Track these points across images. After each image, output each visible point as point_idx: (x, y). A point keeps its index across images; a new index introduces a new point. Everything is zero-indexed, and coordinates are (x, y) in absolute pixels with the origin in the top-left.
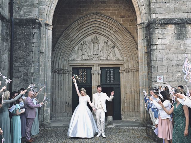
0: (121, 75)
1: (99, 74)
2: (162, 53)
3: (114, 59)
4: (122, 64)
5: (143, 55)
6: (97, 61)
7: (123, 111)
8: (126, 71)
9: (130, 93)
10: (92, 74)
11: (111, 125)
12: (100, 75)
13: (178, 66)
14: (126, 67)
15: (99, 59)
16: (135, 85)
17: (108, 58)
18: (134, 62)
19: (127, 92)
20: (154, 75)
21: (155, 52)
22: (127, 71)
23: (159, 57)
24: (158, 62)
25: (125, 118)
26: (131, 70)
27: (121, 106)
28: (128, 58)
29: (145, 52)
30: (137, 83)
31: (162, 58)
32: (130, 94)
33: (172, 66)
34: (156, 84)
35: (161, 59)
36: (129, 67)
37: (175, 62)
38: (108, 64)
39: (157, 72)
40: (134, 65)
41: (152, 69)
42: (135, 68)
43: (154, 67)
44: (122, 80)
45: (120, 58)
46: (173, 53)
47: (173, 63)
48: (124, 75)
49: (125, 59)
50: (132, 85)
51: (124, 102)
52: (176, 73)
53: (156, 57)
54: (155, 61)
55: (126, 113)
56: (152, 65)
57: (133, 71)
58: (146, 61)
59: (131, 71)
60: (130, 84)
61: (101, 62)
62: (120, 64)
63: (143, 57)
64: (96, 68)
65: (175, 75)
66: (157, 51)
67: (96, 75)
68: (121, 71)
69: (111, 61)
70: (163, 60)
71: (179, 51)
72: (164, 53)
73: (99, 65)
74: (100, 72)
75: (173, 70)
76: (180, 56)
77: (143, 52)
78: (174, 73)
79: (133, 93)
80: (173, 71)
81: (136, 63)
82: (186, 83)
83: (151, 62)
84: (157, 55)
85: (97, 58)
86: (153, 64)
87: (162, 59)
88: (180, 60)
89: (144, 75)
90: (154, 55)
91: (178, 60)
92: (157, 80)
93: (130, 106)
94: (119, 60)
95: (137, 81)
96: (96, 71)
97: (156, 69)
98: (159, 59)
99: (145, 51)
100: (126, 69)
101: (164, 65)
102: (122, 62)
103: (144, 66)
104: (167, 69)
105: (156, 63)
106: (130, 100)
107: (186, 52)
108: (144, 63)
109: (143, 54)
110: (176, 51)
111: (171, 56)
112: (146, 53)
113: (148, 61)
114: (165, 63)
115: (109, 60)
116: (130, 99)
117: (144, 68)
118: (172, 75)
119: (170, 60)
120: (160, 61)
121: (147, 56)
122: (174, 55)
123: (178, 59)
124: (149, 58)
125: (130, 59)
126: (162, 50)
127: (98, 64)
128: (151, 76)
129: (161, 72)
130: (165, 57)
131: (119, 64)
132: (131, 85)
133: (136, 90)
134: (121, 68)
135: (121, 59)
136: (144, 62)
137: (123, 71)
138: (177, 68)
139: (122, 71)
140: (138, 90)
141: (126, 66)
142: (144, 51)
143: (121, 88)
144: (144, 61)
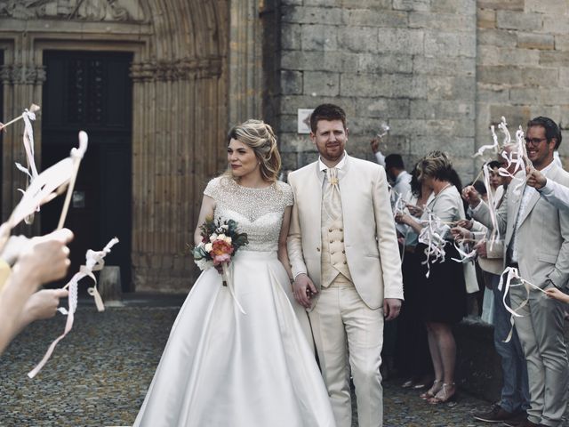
0: (138, 91)
1: (35, 85)
2: (321, 21)
3: (109, 17)
4: (142, 39)
5: (250, 23)
6: (29, 23)
7: (141, 254)
8: (159, 73)
9: (175, 172)
10: (6, 82)
11: (114, 299)
12: (40, 88)
13: (380, 74)
14: (160, 56)
15: (40, 13)
16: (199, 138)
17: (82, 12)
18: (200, 35)
19: (161, 167)
20: (287, 106)
21: (297, 16)
22: (167, 72)
23: (312, 36)
24: (306, 56)
25: (148, 283)
26: (184, 69)
27: (134, 232)
28: (172, 16)
29: (258, 10)
30: (207, 128)
31: (320, 41)
32: (175, 179)
33: (358, 74)
34: (293, 143)
35: (318, 43)
36: (177, 57)
37: (370, 59)
38: (79, 37)
39: (302, 94)
40: (198, 47)
41: (283, 83)
42: (204, 63)
43: (290, 75)
44: (138, 112)
45: (136, 13)
46: (365, 24)
47: (363, 61)
48: (153, 91)
49: (158, 20)
50: (186, 140)
51: (146, 213)
52: (368, 101)
53: (298, 36)
54: (294, 53)
55: (154, 259)
56: (283, 64)
57: (192, 75)
58: (260, 49)
59: (185, 77)
60: (175, 133)
61: (47, 26)
62: (136, 38)
63: (250, 31)
64: (24, 53)
65: (366, 108)
66: (304, 11)
67: (24, 87)
68: (135, 74)
69: (94, 25)
70: (327, 49)
71: (384, 16)
72: (329, 23)
73: (36, 41)
74: (42, 75)
75: (360, 89)
76: (386, 36)
77: (251, 12)
78: (363, 101)
79: (188, 175)
80: (360, 93)
81: (206, 39)
82: (402, 141)
83: (280, 56)
84: (306, 28)
85: (33, 9)
86: (286, 60)
87: (321, 44)
88: (387, 53)
89: (249, 105)
90: (294, 28)
91: (380, 54)
92: (297, 128)
93: (174, 230)
94: (129, 20)
95: (206, 120)
96: (24, 69)
97: (295, 85)
98: (312, 45)
99: (257, 8)
100: (162, 63)
101: (328, 68)
102: (144, 30)
103: (250, 65)
104: (337, 87)
105: (297, 58)
106: (175, 206)
107: (412, 25)
108: (250, 57)
109: (251, 17)
110: (376, 15)
111: (355, 35)
112: (261, 15)
113: (266, 49)
114: (330, 62)
115: (84, 20)
116: (175, 200)
117: (250, 74)
118: (353, 109)
119: (352, 50)
120: (312, 54)
121: (266, 29)
122: (367, 34)
123: (381, 50)
124: (271, 36)
125: (179, 19)
126: (324, 10)
127: (33, 38)
128: (278, 108)
129: (314, 94)
130: (334, 36)
131: (131, 38)
132: (181, 137)
133: (202, 161)
134: (137, 59)
135: (141, 16)
136: (250, 52)
137: (147, 73)
138: (373, 83)
139: (141, 70)
140: (210, 161)
141: (161, 51)
142: (254, 8)
143: (135, 151)
144: (250, 48)
